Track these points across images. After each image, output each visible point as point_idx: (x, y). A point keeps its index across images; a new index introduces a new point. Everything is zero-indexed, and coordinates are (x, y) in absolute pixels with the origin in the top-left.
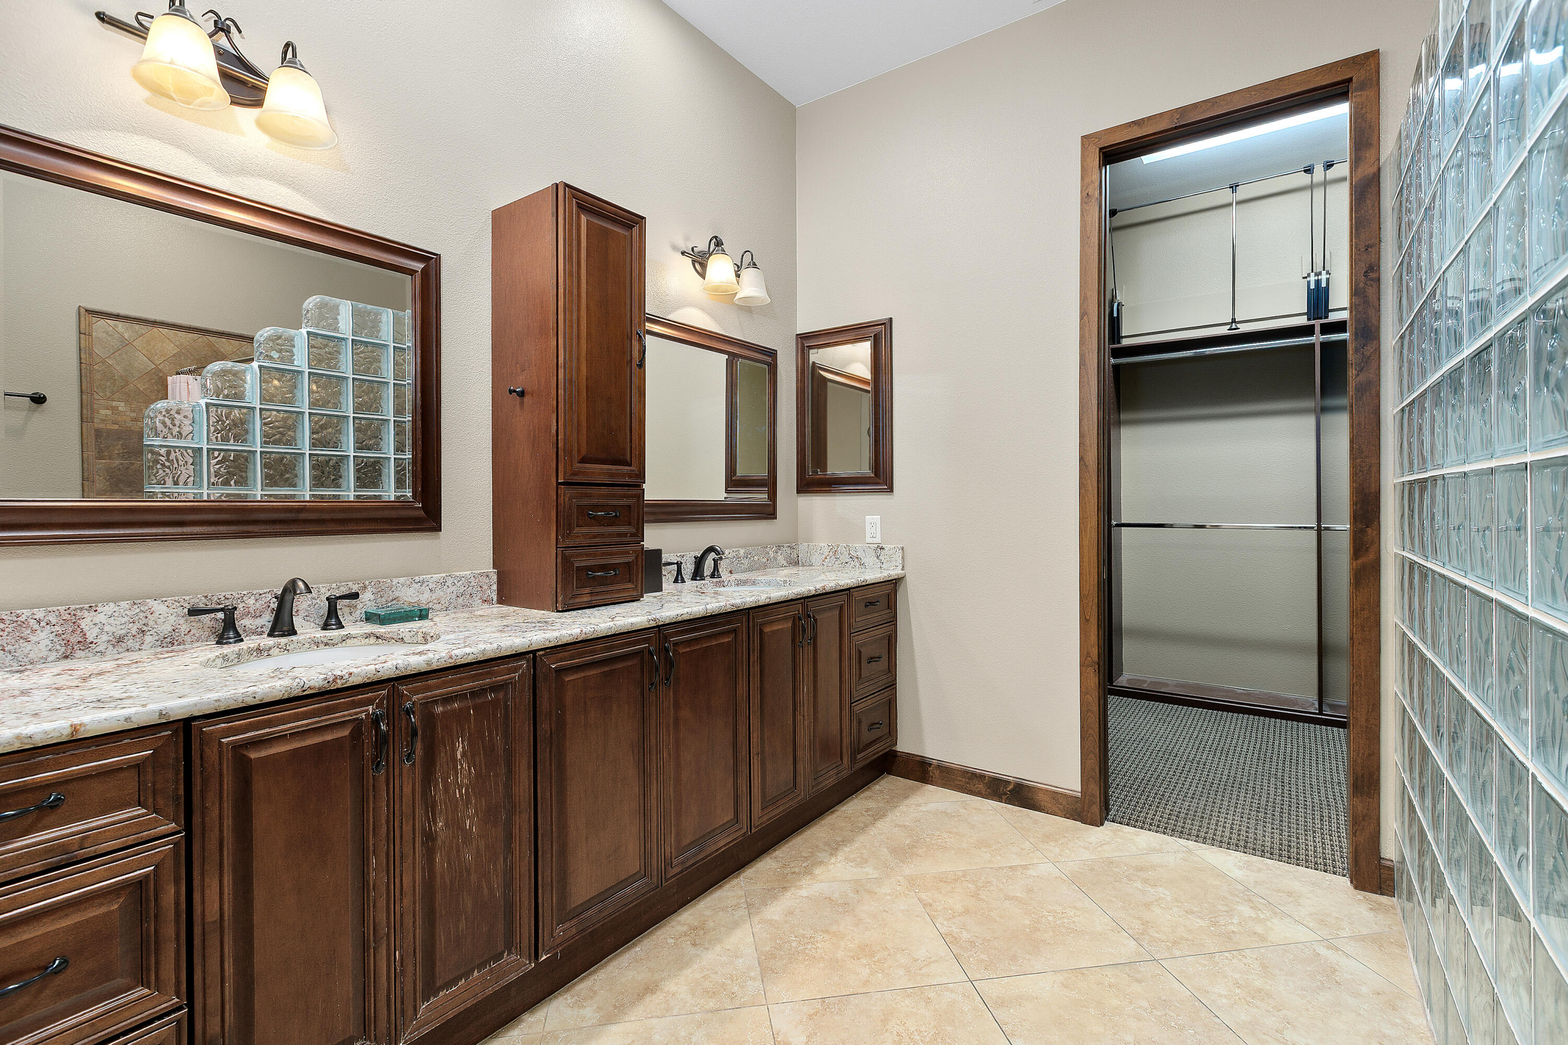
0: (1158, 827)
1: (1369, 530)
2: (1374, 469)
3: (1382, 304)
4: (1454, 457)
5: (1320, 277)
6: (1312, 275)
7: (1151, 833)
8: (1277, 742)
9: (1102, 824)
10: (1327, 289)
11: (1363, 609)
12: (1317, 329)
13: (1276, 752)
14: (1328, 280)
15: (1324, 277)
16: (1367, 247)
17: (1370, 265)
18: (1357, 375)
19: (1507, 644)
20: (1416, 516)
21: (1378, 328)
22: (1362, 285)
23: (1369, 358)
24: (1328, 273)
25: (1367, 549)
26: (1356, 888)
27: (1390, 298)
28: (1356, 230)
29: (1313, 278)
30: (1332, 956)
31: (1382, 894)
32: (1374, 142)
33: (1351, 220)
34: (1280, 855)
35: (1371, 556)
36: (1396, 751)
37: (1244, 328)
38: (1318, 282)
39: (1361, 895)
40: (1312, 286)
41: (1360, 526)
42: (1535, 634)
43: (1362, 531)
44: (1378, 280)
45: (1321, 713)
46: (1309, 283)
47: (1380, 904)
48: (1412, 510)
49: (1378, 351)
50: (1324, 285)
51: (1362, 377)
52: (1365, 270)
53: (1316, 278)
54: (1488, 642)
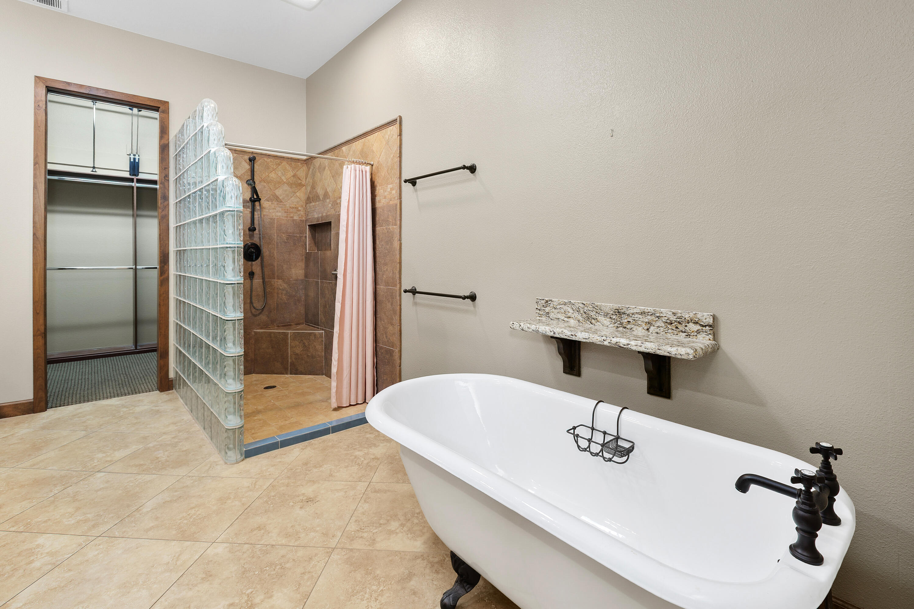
0: (76, 402)
1: (166, 266)
2: (167, 245)
3: (170, 189)
4: (194, 244)
5: (135, 157)
6: (132, 155)
7: (73, 405)
8: (119, 364)
9: (46, 410)
10: (138, 163)
11: (163, 294)
12: (135, 180)
13: (120, 366)
14: (139, 159)
15: (137, 157)
16: (165, 168)
17: (166, 175)
18: (162, 212)
19: (206, 288)
20: (182, 261)
21: (168, 197)
22: (163, 181)
23: (166, 206)
24: (139, 156)
25: (165, 273)
26: (161, 392)
27: (172, 187)
28: (162, 161)
29: (132, 157)
30: (157, 408)
31: (169, 390)
32: (167, 133)
33: (160, 157)
34: (132, 393)
35: (166, 275)
36: (174, 340)
37: (99, 172)
38: (134, 159)
39: (162, 393)
40: (132, 160)
41: (162, 265)
42: (211, 283)
43: (163, 267)
44: (168, 180)
45: (136, 349)
46: (130, 158)
47: (169, 393)
48: (180, 259)
49: (168, 204)
50: (137, 161)
51: (163, 213)
52: (164, 176)
53: (134, 157)
54: (202, 290)
